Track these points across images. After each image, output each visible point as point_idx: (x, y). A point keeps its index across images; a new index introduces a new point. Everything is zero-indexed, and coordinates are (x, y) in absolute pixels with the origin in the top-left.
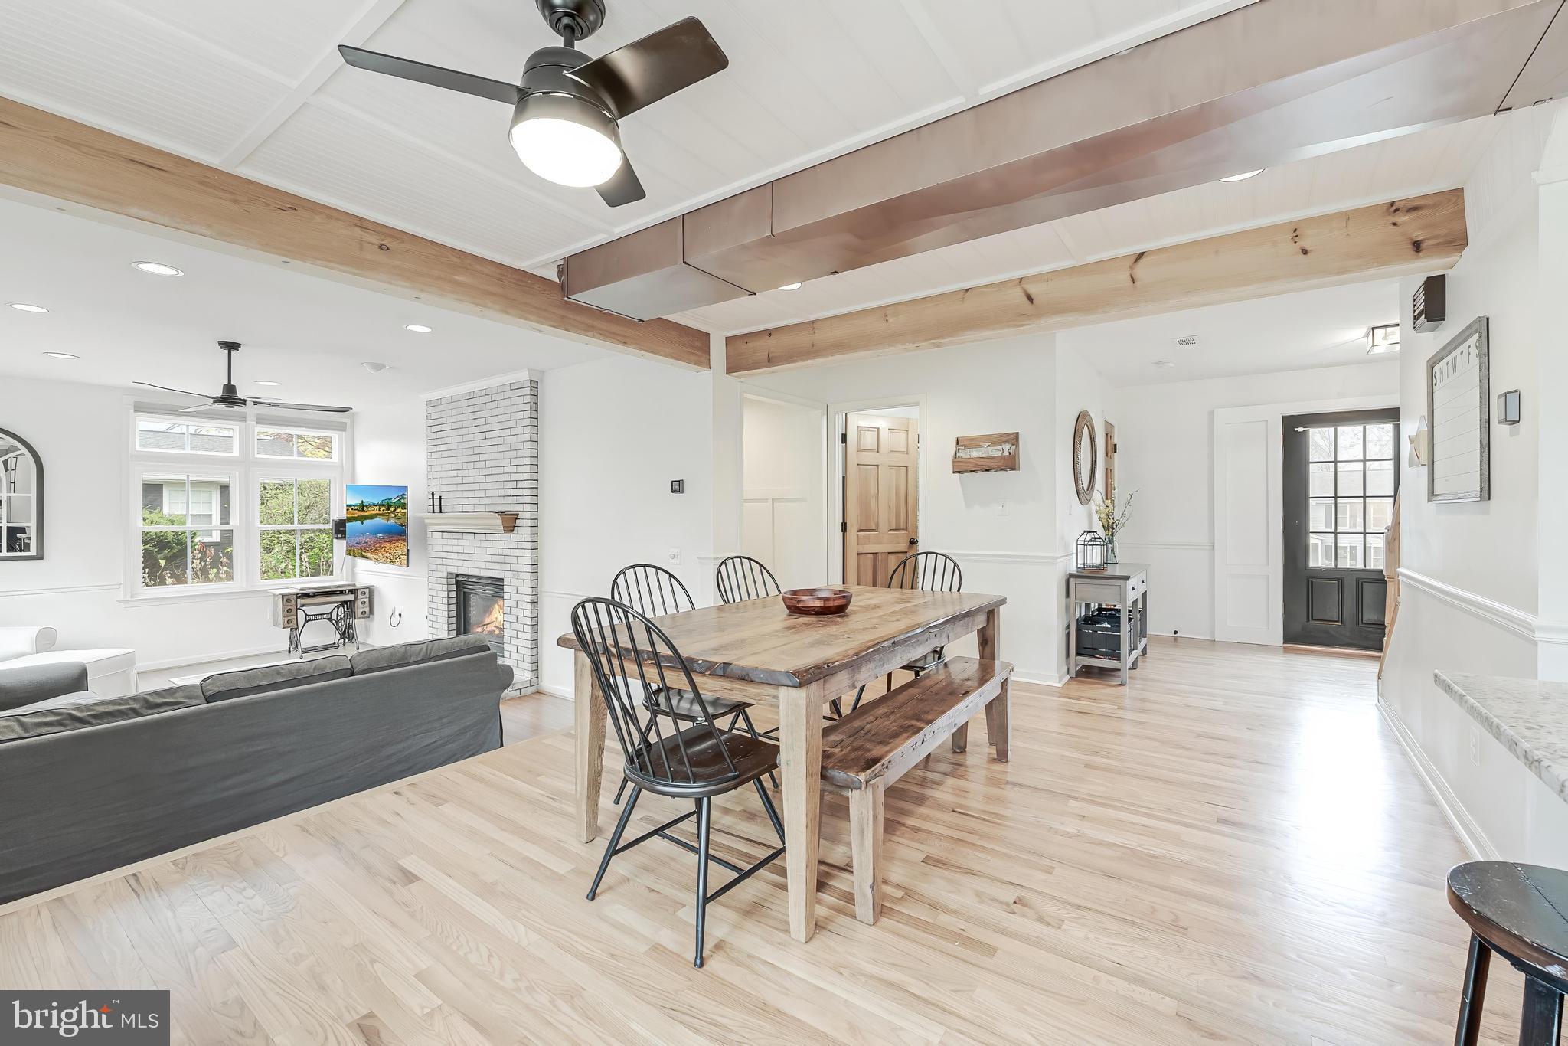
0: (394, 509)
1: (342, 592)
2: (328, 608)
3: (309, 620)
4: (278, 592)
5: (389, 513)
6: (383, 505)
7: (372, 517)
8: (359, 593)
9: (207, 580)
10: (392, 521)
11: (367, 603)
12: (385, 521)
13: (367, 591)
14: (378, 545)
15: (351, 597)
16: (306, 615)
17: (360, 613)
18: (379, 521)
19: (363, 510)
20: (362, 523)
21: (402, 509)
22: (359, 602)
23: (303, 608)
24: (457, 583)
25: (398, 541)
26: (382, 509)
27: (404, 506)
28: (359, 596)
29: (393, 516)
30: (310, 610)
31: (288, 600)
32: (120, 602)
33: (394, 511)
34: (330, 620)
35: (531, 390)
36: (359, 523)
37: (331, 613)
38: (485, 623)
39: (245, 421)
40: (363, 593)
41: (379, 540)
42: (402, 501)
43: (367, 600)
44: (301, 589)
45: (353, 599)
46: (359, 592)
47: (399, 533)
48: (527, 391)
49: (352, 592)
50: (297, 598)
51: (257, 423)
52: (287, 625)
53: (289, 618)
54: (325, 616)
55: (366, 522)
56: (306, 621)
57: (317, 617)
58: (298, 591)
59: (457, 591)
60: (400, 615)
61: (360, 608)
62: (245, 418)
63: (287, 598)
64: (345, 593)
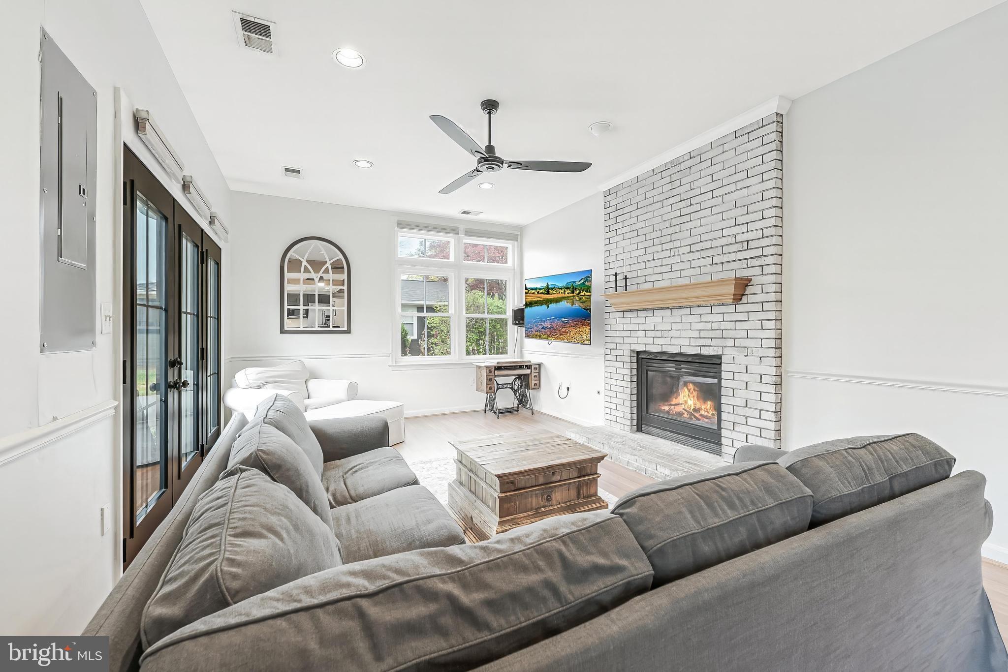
0: (578, 292)
1: (521, 367)
2: (511, 379)
3: (500, 388)
4: (483, 365)
5: (574, 296)
6: (568, 288)
7: (557, 301)
8: (533, 368)
9: (434, 354)
10: (577, 305)
11: (538, 377)
12: (569, 305)
13: (537, 366)
14: (563, 330)
15: (528, 371)
16: (498, 383)
17: (533, 384)
18: (565, 305)
19: (548, 293)
20: (548, 307)
21: (587, 291)
22: (533, 375)
23: (497, 378)
24: (642, 360)
25: (582, 325)
26: (566, 293)
27: (588, 289)
28: (533, 371)
29: (577, 299)
30: (500, 380)
32: (390, 366)
33: (579, 293)
34: (512, 389)
35: (777, 125)
36: (544, 307)
37: (512, 383)
38: (672, 403)
39: (458, 234)
40: (535, 369)
41: (564, 325)
42: (586, 283)
43: (537, 374)
44: (498, 363)
45: (529, 373)
47: (583, 317)
48: (773, 127)
49: (529, 367)
50: (495, 370)
51: (466, 235)
52: (489, 391)
53: (490, 386)
54: (509, 386)
55: (553, 306)
56: (498, 389)
57: (505, 386)
58: (496, 365)
59: (638, 369)
60: (568, 389)
61: (533, 381)
62: (458, 231)
63: (489, 370)
64: (523, 368)
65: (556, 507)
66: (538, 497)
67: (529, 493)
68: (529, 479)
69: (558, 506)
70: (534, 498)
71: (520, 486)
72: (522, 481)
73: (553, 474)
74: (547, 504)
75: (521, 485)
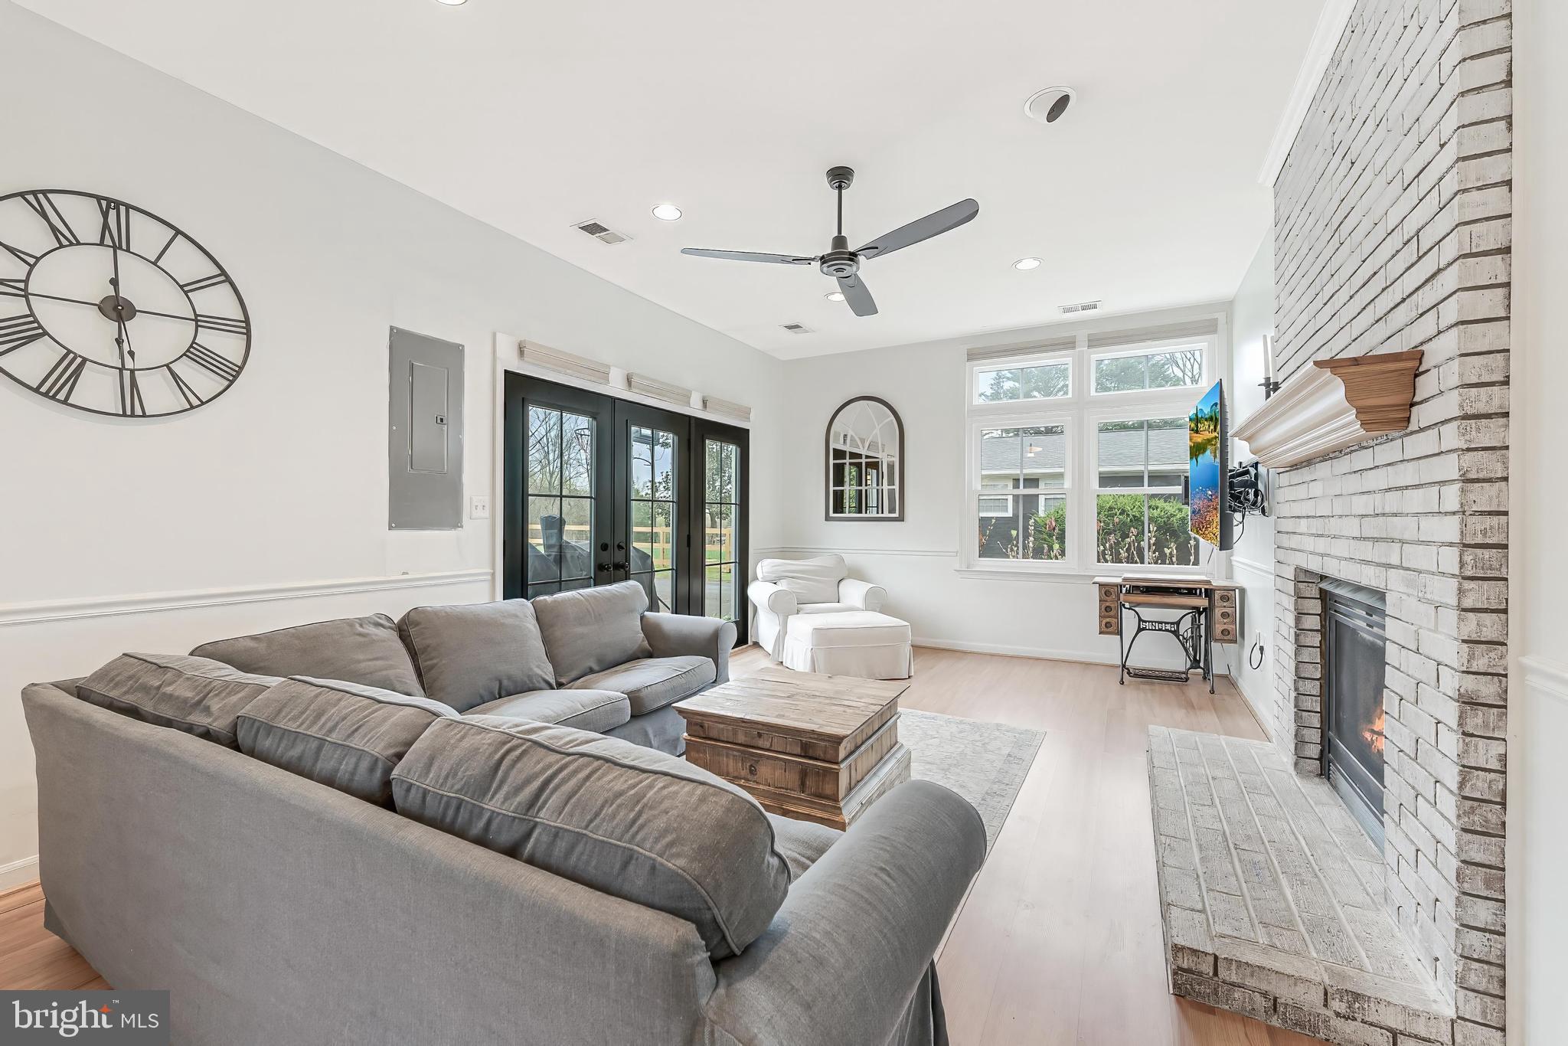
1: (1190, 593)
2: (1174, 615)
3: (1144, 629)
8: (1216, 597)
13: (1230, 594)
15: (1207, 602)
16: (1140, 620)
17: (1219, 632)
22: (1219, 611)
23: (1136, 609)
24: (1325, 597)
28: (1217, 602)
30: (1147, 613)
31: (1107, 593)
32: (957, 571)
34: (1176, 633)
37: (1178, 623)
40: (1224, 598)
45: (1210, 605)
46: (1217, 595)
49: (1209, 593)
51: (1089, 347)
52: (1106, 630)
53: (1108, 620)
54: (1168, 627)
56: (1140, 630)
57: (1159, 626)
61: (1219, 622)
63: (1106, 590)
64: (1196, 594)
65: (761, 787)
66: (736, 760)
67: (725, 751)
68: (723, 729)
69: (766, 788)
70: (731, 760)
71: (711, 735)
72: (715, 729)
73: (760, 735)
74: (749, 777)
75: (714, 734)
